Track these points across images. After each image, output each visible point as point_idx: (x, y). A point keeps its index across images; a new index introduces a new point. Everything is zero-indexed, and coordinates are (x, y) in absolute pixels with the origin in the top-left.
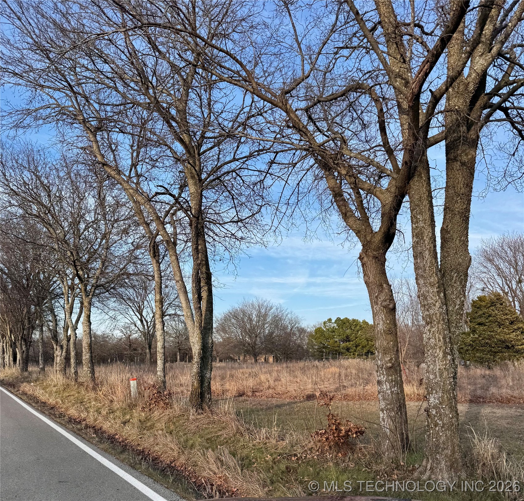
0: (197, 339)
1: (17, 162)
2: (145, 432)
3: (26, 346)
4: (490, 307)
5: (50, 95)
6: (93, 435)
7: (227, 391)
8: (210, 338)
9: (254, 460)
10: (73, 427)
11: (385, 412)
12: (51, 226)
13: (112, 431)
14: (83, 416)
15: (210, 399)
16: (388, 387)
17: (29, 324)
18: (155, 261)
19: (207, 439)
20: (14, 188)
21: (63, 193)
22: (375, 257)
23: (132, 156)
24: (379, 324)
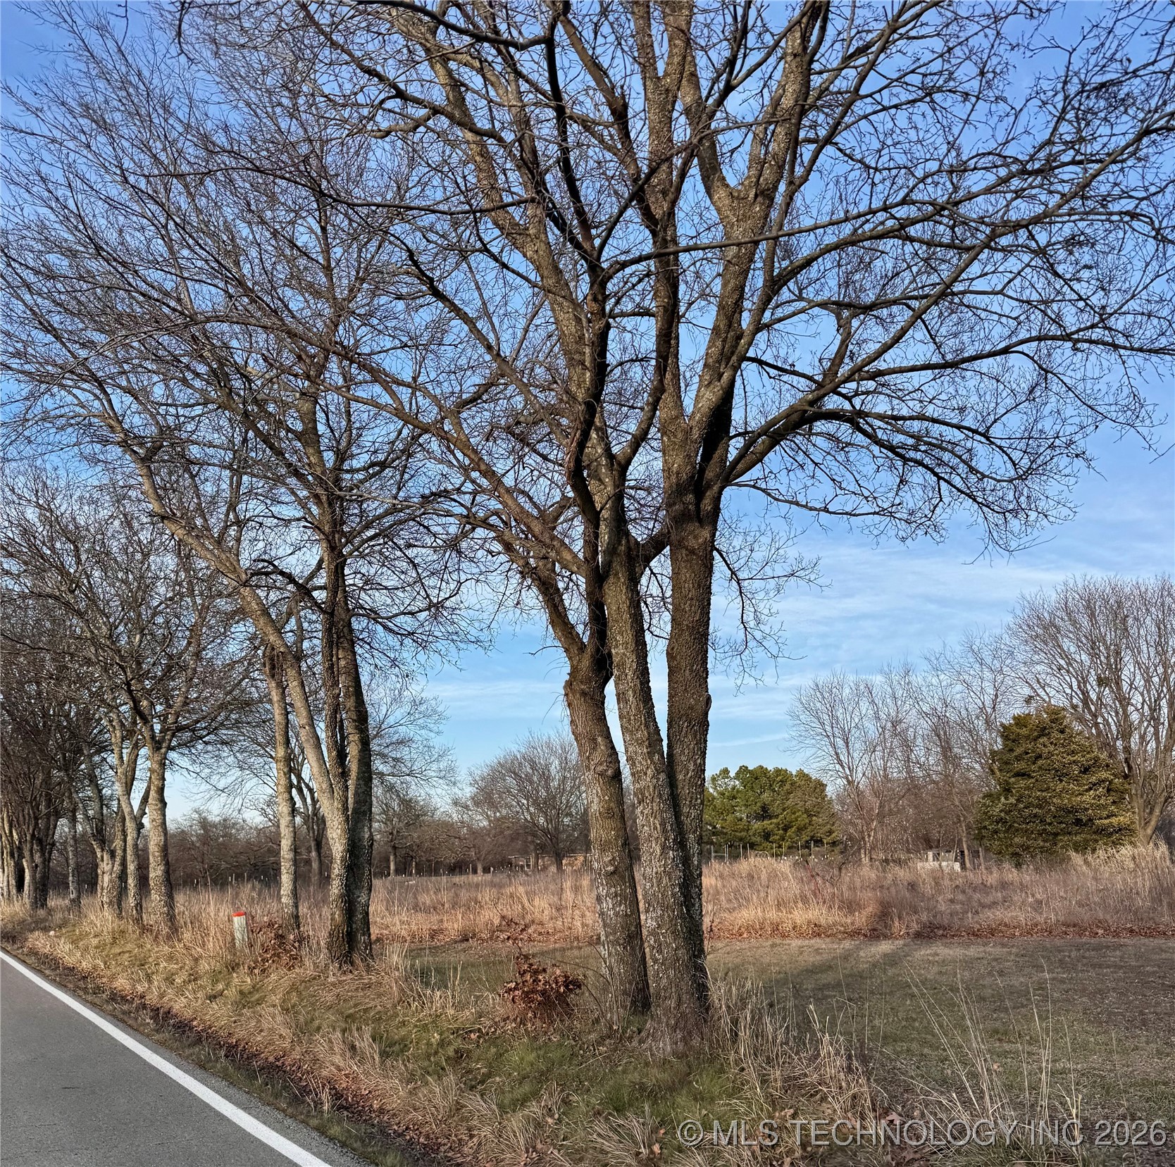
0: (339, 832)
2: (245, 1010)
3: (43, 854)
4: (1039, 737)
6: (148, 1020)
8: (366, 829)
10: (116, 1009)
13: (188, 1014)
14: (140, 989)
15: (369, 944)
17: (48, 806)
18: (274, 684)
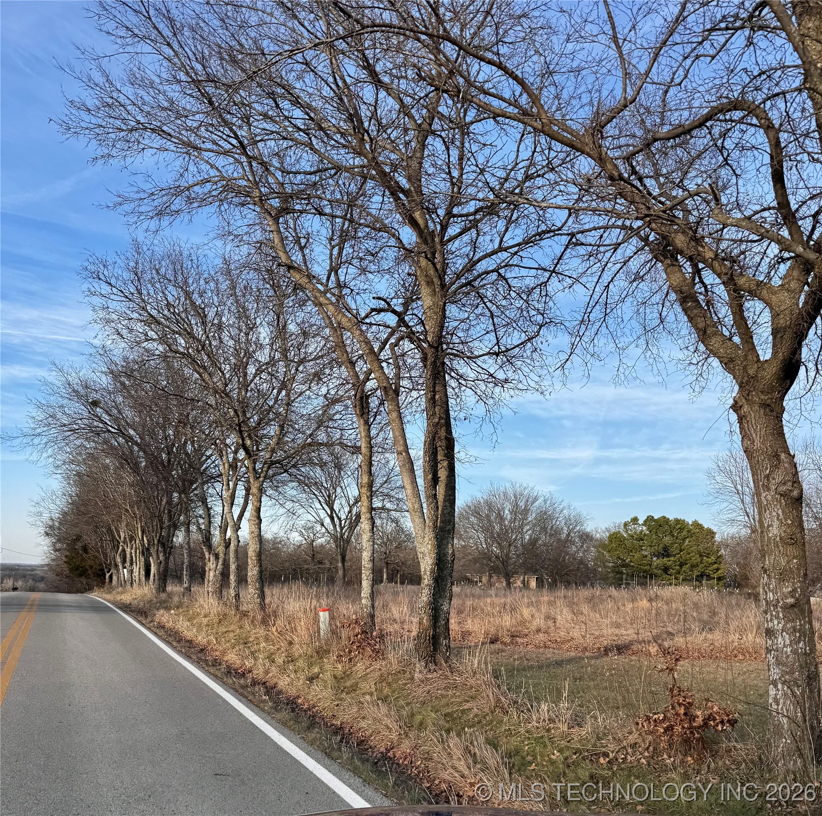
0: (429, 546)
1: (158, 273)
2: (344, 695)
3: (165, 554)
5: (210, 164)
6: (264, 697)
7: (469, 633)
8: (450, 546)
9: (529, 758)
10: (234, 683)
11: (780, 686)
12: (205, 368)
13: (292, 692)
14: (248, 664)
15: (448, 647)
16: (788, 642)
17: (170, 520)
18: (362, 422)
19: (445, 715)
20: (154, 313)
21: (224, 319)
22: (764, 405)
23: (331, 255)
24: (772, 525)
